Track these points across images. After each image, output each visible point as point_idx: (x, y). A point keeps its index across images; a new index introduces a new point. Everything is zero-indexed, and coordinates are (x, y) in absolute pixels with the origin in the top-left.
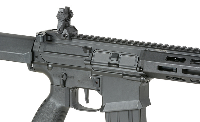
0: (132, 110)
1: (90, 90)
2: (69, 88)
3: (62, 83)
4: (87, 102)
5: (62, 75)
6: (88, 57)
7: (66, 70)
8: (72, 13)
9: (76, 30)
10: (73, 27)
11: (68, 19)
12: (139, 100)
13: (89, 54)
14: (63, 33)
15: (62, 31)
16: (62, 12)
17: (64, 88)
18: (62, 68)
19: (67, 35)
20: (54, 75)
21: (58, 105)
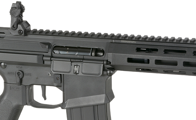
0: (97, 105)
1: (47, 87)
2: (26, 86)
3: (18, 81)
4: (45, 99)
5: (18, 73)
6: (47, 52)
7: (21, 67)
8: (24, 7)
9: (29, 25)
10: (26, 22)
11: (21, 14)
12: (106, 94)
13: (48, 49)
14: (18, 29)
15: (16, 27)
16: (16, 8)
17: (21, 86)
18: (18, 66)
19: (22, 31)
20: (9, 73)
21: (15, 103)
